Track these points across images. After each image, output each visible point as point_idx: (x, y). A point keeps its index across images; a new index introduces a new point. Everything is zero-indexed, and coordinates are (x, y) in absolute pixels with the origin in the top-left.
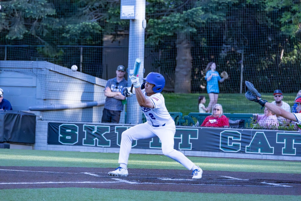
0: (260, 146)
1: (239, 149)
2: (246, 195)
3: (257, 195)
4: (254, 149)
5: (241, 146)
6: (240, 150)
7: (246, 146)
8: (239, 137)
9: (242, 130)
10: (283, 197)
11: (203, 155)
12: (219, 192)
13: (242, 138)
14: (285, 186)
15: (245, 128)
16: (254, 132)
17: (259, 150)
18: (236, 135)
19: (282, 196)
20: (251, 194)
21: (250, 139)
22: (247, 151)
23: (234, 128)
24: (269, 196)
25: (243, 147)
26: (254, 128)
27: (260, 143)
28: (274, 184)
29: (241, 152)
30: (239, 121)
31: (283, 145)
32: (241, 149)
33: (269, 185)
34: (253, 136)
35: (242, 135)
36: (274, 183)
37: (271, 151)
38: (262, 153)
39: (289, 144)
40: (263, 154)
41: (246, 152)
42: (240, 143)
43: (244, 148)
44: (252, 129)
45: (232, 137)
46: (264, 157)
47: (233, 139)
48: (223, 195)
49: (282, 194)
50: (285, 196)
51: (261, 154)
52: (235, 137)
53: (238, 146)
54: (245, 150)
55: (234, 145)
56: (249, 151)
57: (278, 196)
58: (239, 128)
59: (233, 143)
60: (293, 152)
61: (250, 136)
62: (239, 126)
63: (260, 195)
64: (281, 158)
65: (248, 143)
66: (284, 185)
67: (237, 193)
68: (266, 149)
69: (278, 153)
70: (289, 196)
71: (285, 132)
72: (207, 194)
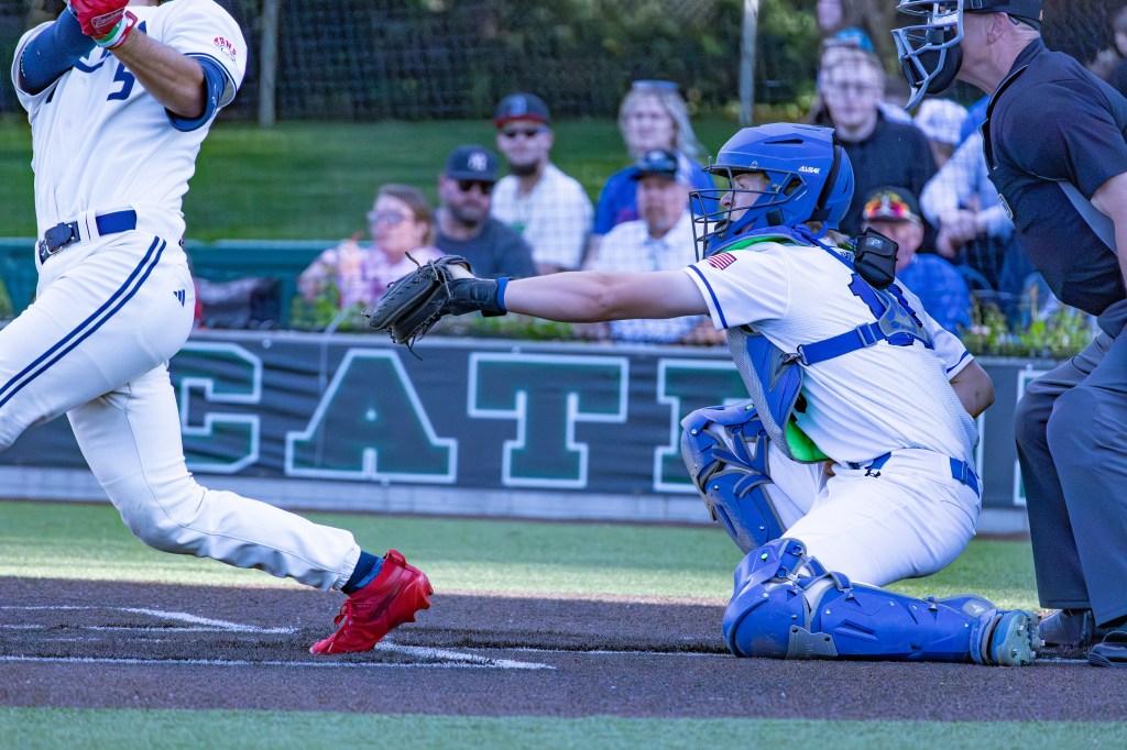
0: (372, 435)
1: (248, 451)
2: (277, 716)
3: (337, 717)
4: (336, 450)
5: (264, 438)
6: (253, 457)
7: (292, 436)
8: (245, 384)
9: (266, 337)
10: (492, 728)
11: (33, 493)
12: (114, 701)
13: (266, 386)
14: (508, 663)
15: (286, 328)
16: (337, 352)
17: (370, 456)
18: (230, 373)
19: (486, 720)
20: (303, 708)
21: (316, 396)
22: (298, 462)
23: (218, 326)
24: (410, 720)
25: (273, 441)
26: (340, 330)
27: (371, 415)
28: (441, 654)
29: (262, 472)
30: (247, 285)
31: (509, 429)
32: (262, 452)
33: (412, 659)
34: (330, 377)
35: (267, 367)
36: (446, 646)
37: (436, 461)
38: (386, 477)
39: (546, 420)
40: (394, 484)
41: (290, 468)
42: (254, 421)
43: (274, 448)
44: (322, 331)
45: (207, 384)
46: (399, 499)
47: (211, 395)
48: (138, 715)
49: (488, 708)
50: (503, 721)
51: (377, 483)
52: (224, 381)
53: (242, 433)
54: (282, 457)
55: (217, 428)
56: (311, 465)
57: (461, 720)
58: (246, 327)
59: (211, 418)
60: (568, 467)
61: (314, 374)
62: (252, 318)
63: (357, 718)
64: (495, 502)
65: (302, 419)
66: (505, 657)
67: (222, 703)
68: (408, 454)
69: (479, 474)
70: (525, 721)
71: (524, 351)
72: (41, 713)
